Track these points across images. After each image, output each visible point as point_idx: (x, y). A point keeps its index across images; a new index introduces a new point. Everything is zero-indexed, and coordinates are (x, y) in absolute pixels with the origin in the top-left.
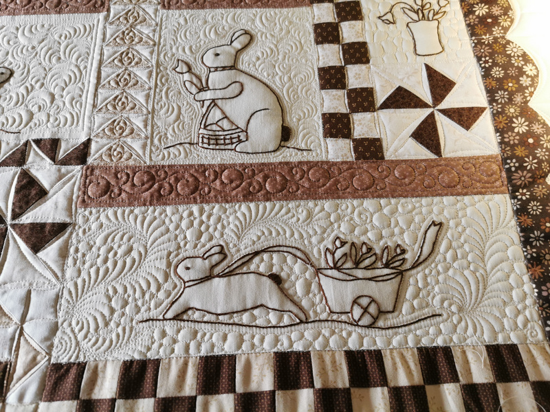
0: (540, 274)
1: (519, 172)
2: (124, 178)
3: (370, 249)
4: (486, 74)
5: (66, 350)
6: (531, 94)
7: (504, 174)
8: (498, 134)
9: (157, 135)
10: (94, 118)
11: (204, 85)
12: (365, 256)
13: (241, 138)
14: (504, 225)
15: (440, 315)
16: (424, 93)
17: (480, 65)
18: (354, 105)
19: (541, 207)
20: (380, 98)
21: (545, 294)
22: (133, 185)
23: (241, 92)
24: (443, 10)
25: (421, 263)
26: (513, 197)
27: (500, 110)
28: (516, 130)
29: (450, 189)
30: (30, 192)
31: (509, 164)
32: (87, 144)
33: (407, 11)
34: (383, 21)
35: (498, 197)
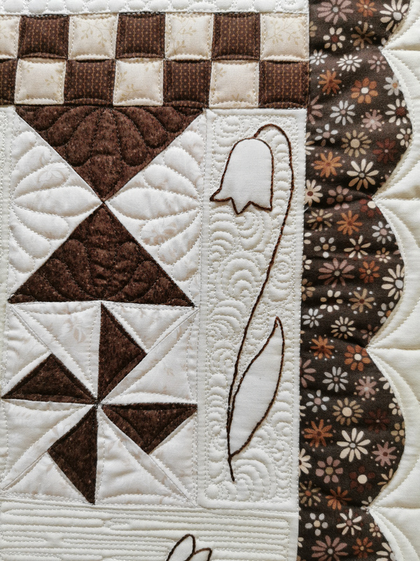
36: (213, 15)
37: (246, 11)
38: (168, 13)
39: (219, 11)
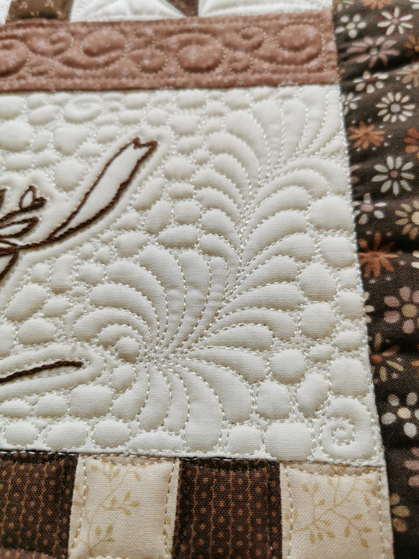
1: (367, 38)
15: (78, 365)
19: (411, 107)
26: (347, 90)
29: (197, 74)
31: (344, 25)
36: (178, 463)
37: (247, 456)
38: (84, 454)
39: (191, 455)
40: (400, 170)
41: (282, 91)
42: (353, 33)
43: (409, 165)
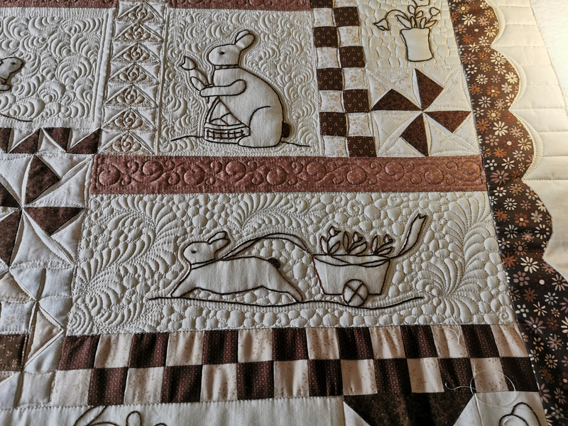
0: (512, 263)
1: (498, 171)
2: (134, 167)
3: (361, 238)
4: (471, 81)
5: (80, 324)
6: (511, 100)
7: (484, 173)
8: (480, 137)
9: (164, 128)
10: (104, 110)
11: (210, 83)
12: (356, 244)
13: (244, 133)
14: (481, 219)
15: (422, 298)
16: (414, 96)
17: (466, 72)
18: (350, 105)
19: (516, 204)
20: (374, 99)
21: (516, 281)
22: (142, 174)
23: (244, 91)
24: (434, 18)
25: (406, 251)
26: (491, 194)
27: (482, 114)
28: (496, 133)
29: (435, 186)
30: (43, 178)
31: (488, 164)
32: (98, 134)
33: (400, 18)
34: (378, 27)
35: (477, 194)
38: (432, 325)
40: (513, 230)
41: (467, 194)
42: (492, 169)
43: (516, 228)
